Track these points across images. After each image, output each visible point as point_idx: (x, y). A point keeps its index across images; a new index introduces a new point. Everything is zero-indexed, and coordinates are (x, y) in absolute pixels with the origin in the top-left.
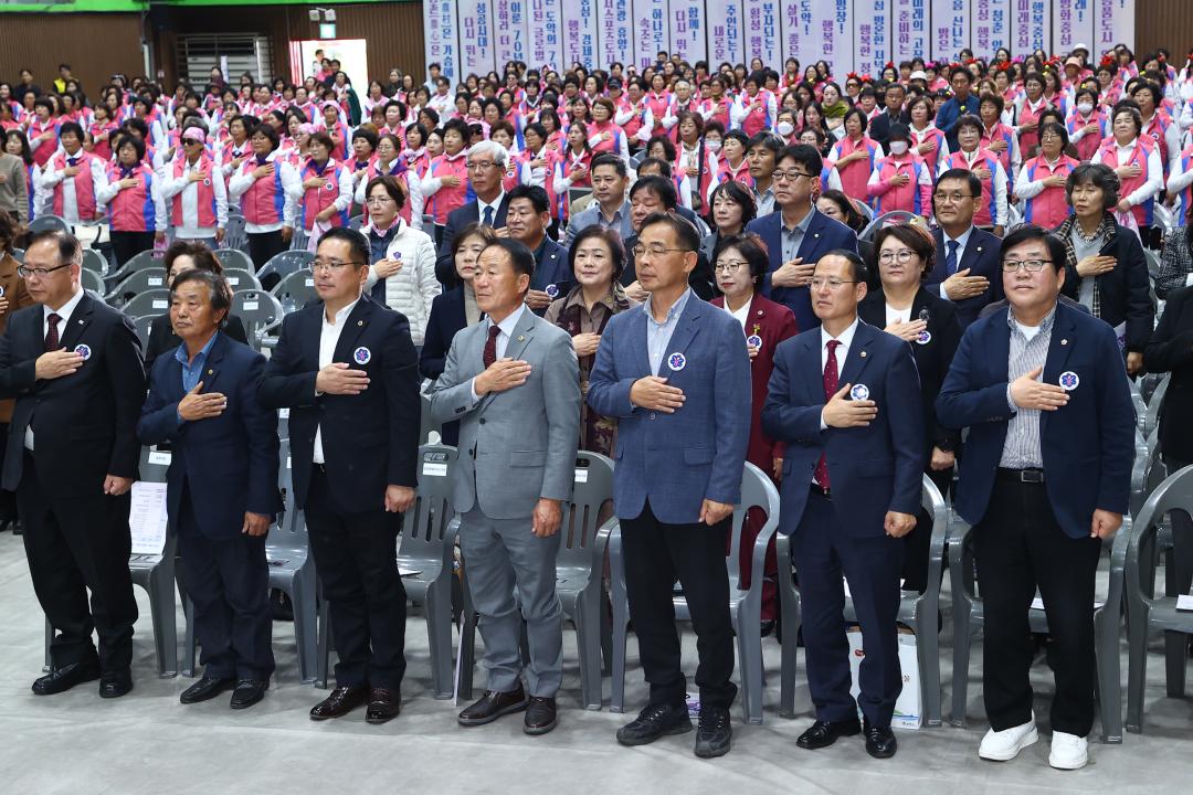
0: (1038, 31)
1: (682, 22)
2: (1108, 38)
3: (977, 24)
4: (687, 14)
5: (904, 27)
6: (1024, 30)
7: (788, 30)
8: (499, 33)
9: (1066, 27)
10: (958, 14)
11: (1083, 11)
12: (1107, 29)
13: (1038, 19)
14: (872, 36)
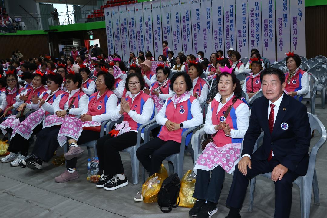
0: (271, 31)
1: (165, 31)
2: (295, 33)
3: (250, 28)
4: (167, 28)
5: (228, 30)
6: (266, 30)
7: (194, 32)
8: (122, 36)
9: (281, 29)
10: (244, 25)
11: (286, 23)
12: (295, 29)
13: (271, 26)
14: (218, 33)
